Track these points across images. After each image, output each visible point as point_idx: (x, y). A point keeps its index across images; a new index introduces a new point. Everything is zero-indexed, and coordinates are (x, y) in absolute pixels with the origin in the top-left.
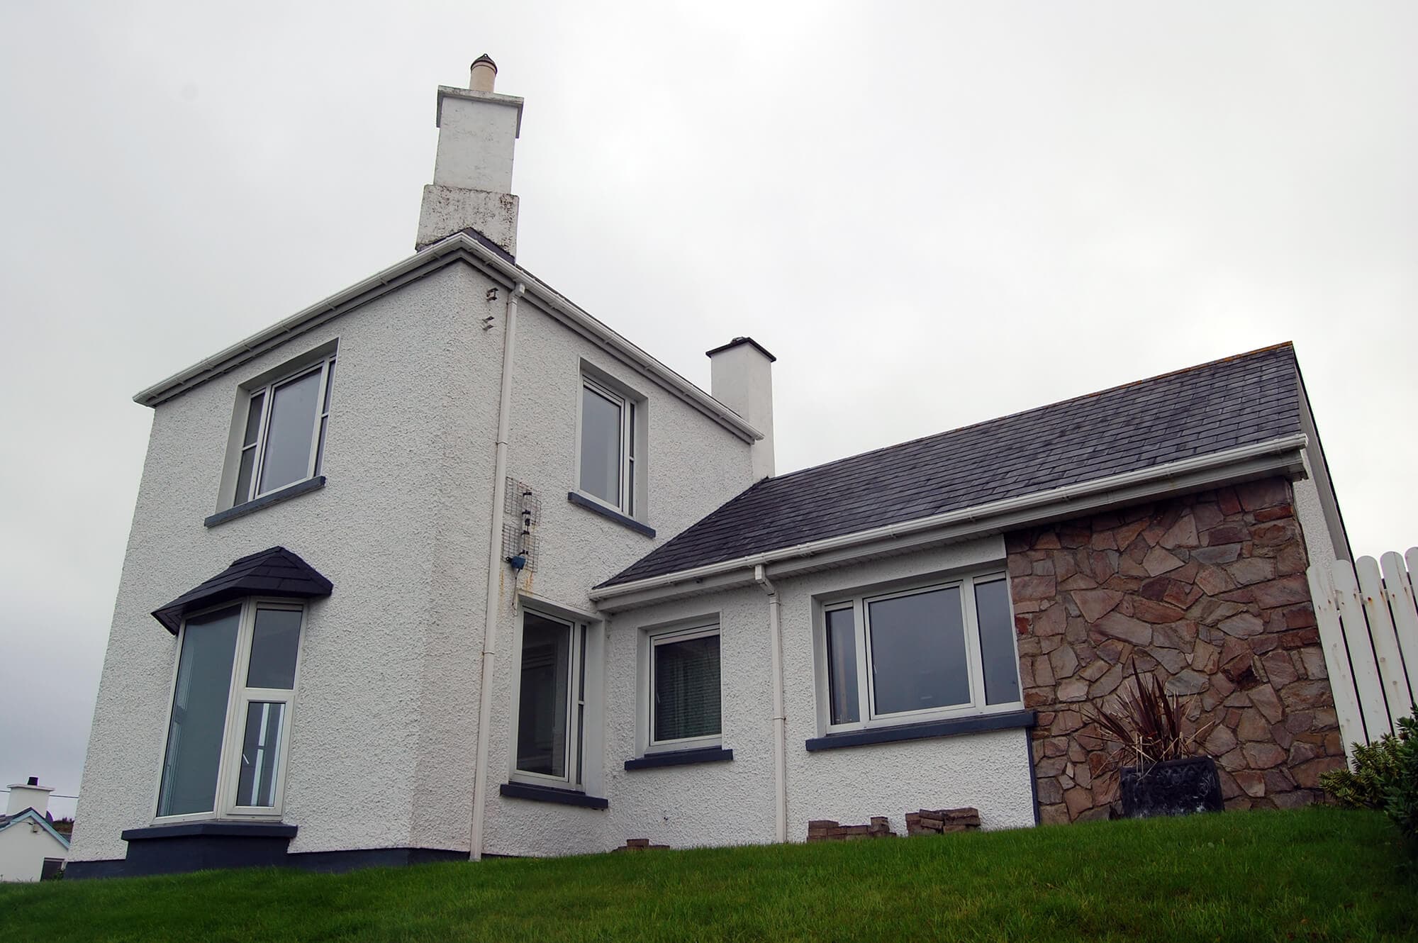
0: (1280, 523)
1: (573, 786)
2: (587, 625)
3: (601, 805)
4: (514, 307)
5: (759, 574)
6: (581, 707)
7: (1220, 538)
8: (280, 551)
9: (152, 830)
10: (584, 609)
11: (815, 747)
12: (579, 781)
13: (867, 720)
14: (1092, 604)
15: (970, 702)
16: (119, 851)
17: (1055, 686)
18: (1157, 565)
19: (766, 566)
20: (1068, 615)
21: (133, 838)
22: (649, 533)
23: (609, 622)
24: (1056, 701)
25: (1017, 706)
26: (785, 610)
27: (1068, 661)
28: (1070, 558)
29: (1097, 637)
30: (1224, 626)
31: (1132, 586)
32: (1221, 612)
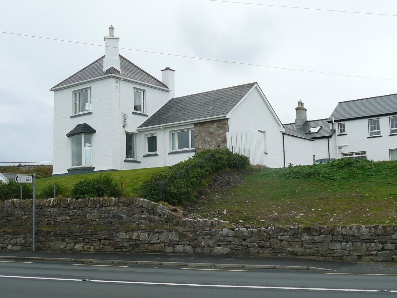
0: (225, 125)
1: (135, 160)
2: (136, 134)
3: (140, 162)
4: (121, 83)
5: (161, 128)
6: (136, 147)
7: (218, 127)
8: (86, 124)
9: (71, 169)
10: (136, 132)
11: (169, 154)
12: (136, 159)
13: (176, 150)
14: (203, 134)
15: (189, 147)
16: (67, 172)
17: (198, 146)
18: (211, 130)
19: (162, 126)
20: (201, 136)
21: (68, 170)
22: (147, 116)
23: (140, 133)
24: (198, 148)
25: (194, 149)
26: (166, 133)
27: (200, 143)
28: (201, 128)
29: (204, 139)
30: (217, 139)
31: (208, 133)
32: (217, 137)
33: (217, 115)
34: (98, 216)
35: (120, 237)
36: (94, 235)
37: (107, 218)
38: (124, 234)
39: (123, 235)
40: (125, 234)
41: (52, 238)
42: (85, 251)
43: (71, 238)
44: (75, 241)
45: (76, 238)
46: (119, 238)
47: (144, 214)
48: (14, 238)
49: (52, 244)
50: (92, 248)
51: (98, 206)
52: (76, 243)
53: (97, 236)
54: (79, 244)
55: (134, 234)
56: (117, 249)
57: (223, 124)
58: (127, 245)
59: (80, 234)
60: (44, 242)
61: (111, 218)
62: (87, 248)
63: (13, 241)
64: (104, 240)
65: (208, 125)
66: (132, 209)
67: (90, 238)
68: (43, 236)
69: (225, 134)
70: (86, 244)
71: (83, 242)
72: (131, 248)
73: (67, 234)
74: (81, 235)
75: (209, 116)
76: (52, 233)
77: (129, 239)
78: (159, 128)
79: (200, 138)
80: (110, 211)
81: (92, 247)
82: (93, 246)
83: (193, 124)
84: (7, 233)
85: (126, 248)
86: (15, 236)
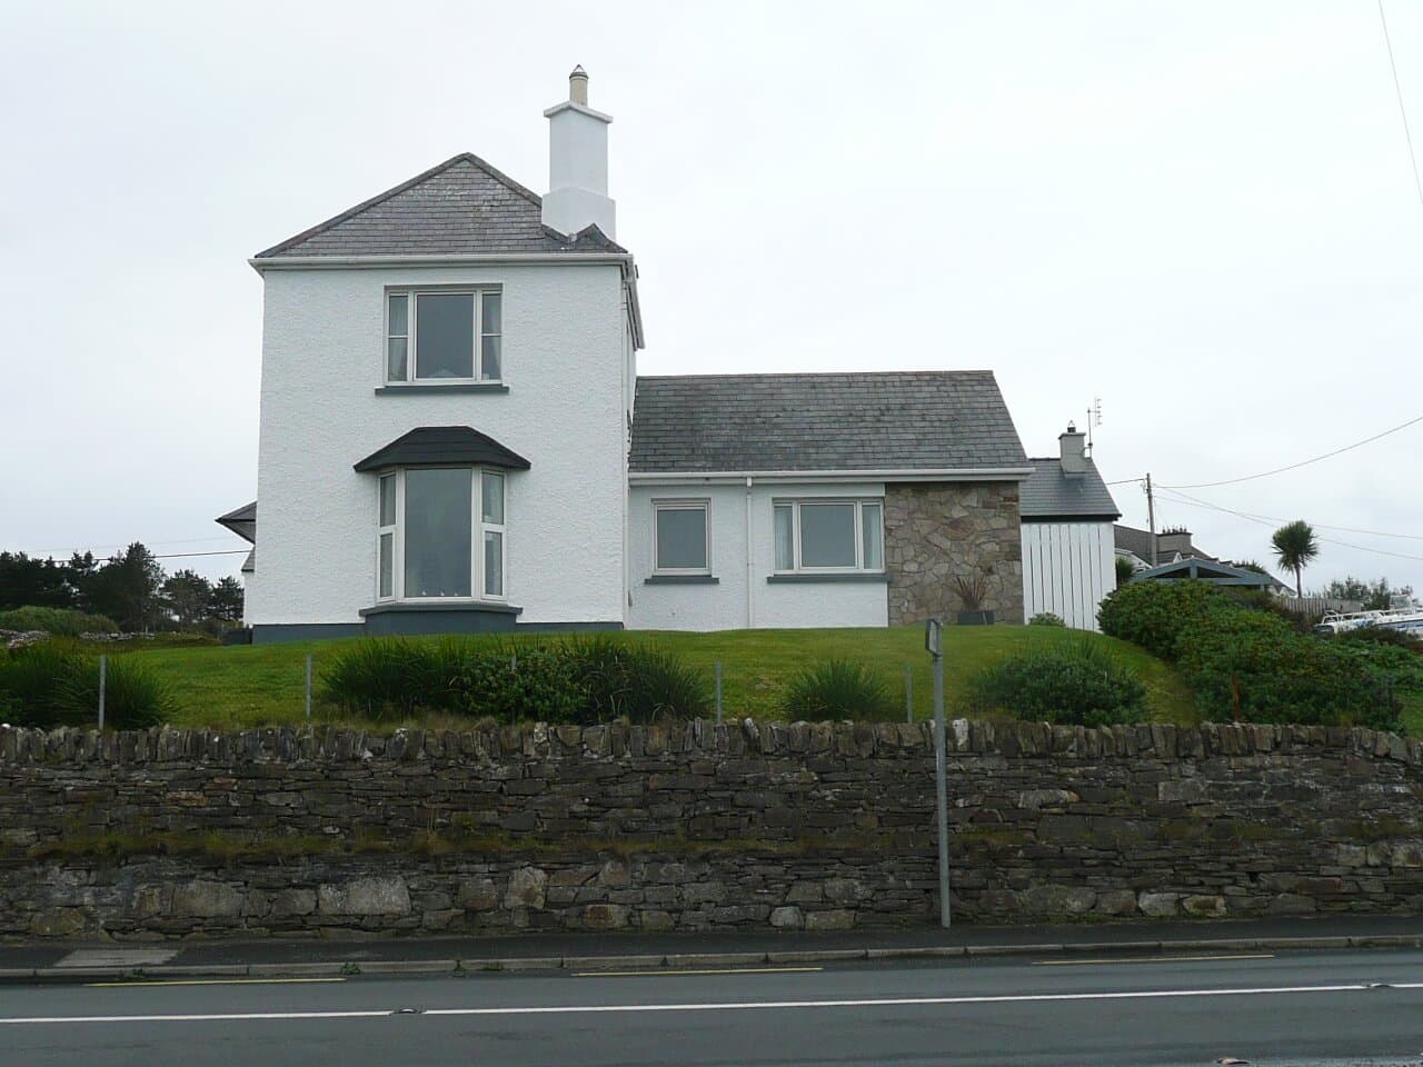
0: (1013, 503)
5: (747, 482)
7: (987, 506)
8: (469, 429)
11: (770, 580)
13: (797, 568)
14: (924, 526)
17: (903, 564)
18: (957, 513)
19: (754, 478)
20: (913, 530)
24: (903, 571)
25: (881, 571)
26: (760, 502)
27: (910, 552)
28: (916, 502)
29: (924, 542)
30: (983, 546)
31: (945, 521)
32: (982, 540)
33: (992, 465)
34: (1211, 789)
35: (1342, 859)
36: (1223, 858)
37: (1253, 795)
38: (1358, 849)
39: (1352, 854)
40: (1361, 850)
41: (1022, 873)
42: (1188, 915)
43: (1117, 870)
44: (1137, 881)
45: (1138, 871)
46: (1336, 863)
47: (1398, 783)
48: (806, 879)
49: (1022, 897)
50: (1218, 905)
51: (1199, 751)
52: (1138, 890)
53: (1236, 858)
54: (1153, 890)
55: (1396, 848)
56: (1331, 904)
57: (1006, 499)
58: (1373, 886)
59: (1159, 854)
60: (980, 888)
61: (1268, 797)
62: (1197, 905)
63: (804, 891)
64: (1273, 875)
65: (945, 495)
66: (1345, 764)
67: (1209, 868)
68: (970, 868)
69: (1014, 532)
70: (1189, 889)
71: (1173, 884)
72: (1390, 896)
73: (1096, 858)
74: (1164, 859)
75: (944, 466)
76: (1021, 853)
77: (1383, 865)
78: (741, 481)
79: (909, 536)
80: (1255, 769)
81: (1221, 901)
82: (1224, 895)
83: (881, 483)
84: (760, 859)
85: (1369, 899)
86: (812, 872)
